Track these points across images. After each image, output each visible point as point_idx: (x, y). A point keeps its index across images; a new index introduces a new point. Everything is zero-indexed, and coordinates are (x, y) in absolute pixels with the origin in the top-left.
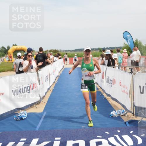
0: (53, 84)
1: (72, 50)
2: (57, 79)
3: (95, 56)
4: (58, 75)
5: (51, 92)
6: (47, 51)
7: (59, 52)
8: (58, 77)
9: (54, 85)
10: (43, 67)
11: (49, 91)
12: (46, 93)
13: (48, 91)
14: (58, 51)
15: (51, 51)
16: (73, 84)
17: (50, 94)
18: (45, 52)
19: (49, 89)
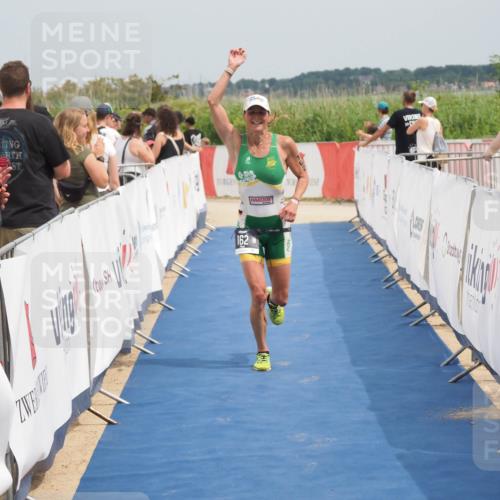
0: (115, 363)
1: (272, 82)
2: (150, 322)
3: (460, 126)
4: (156, 287)
5: (101, 426)
6: (70, 87)
7: (170, 103)
8: (158, 308)
9: (127, 371)
10: (37, 224)
11: (85, 417)
12: (60, 436)
13: (72, 422)
14: (158, 92)
15: (97, 88)
16: (286, 364)
17: (93, 448)
18: (55, 96)
19: (82, 403)
